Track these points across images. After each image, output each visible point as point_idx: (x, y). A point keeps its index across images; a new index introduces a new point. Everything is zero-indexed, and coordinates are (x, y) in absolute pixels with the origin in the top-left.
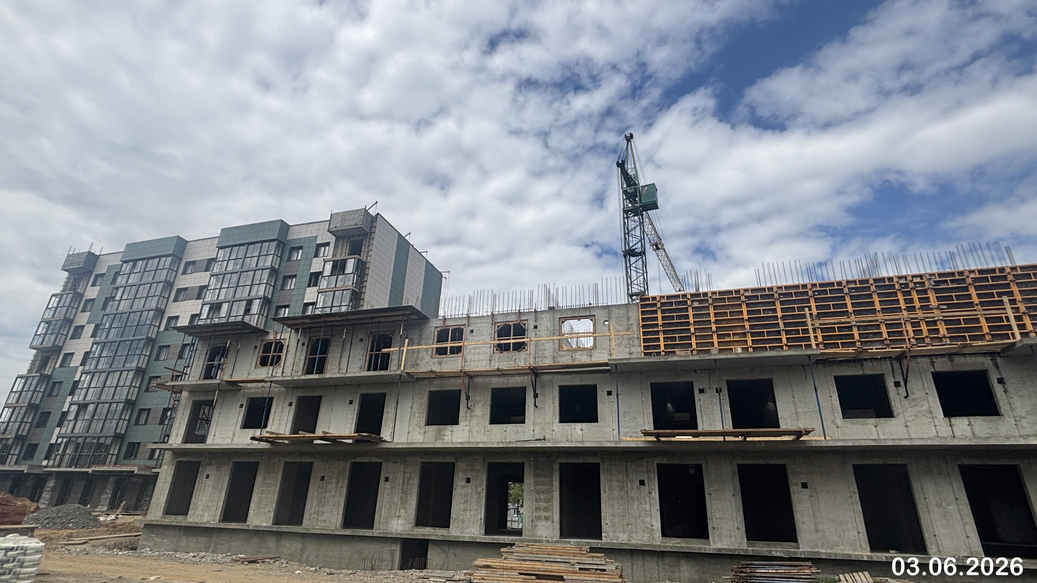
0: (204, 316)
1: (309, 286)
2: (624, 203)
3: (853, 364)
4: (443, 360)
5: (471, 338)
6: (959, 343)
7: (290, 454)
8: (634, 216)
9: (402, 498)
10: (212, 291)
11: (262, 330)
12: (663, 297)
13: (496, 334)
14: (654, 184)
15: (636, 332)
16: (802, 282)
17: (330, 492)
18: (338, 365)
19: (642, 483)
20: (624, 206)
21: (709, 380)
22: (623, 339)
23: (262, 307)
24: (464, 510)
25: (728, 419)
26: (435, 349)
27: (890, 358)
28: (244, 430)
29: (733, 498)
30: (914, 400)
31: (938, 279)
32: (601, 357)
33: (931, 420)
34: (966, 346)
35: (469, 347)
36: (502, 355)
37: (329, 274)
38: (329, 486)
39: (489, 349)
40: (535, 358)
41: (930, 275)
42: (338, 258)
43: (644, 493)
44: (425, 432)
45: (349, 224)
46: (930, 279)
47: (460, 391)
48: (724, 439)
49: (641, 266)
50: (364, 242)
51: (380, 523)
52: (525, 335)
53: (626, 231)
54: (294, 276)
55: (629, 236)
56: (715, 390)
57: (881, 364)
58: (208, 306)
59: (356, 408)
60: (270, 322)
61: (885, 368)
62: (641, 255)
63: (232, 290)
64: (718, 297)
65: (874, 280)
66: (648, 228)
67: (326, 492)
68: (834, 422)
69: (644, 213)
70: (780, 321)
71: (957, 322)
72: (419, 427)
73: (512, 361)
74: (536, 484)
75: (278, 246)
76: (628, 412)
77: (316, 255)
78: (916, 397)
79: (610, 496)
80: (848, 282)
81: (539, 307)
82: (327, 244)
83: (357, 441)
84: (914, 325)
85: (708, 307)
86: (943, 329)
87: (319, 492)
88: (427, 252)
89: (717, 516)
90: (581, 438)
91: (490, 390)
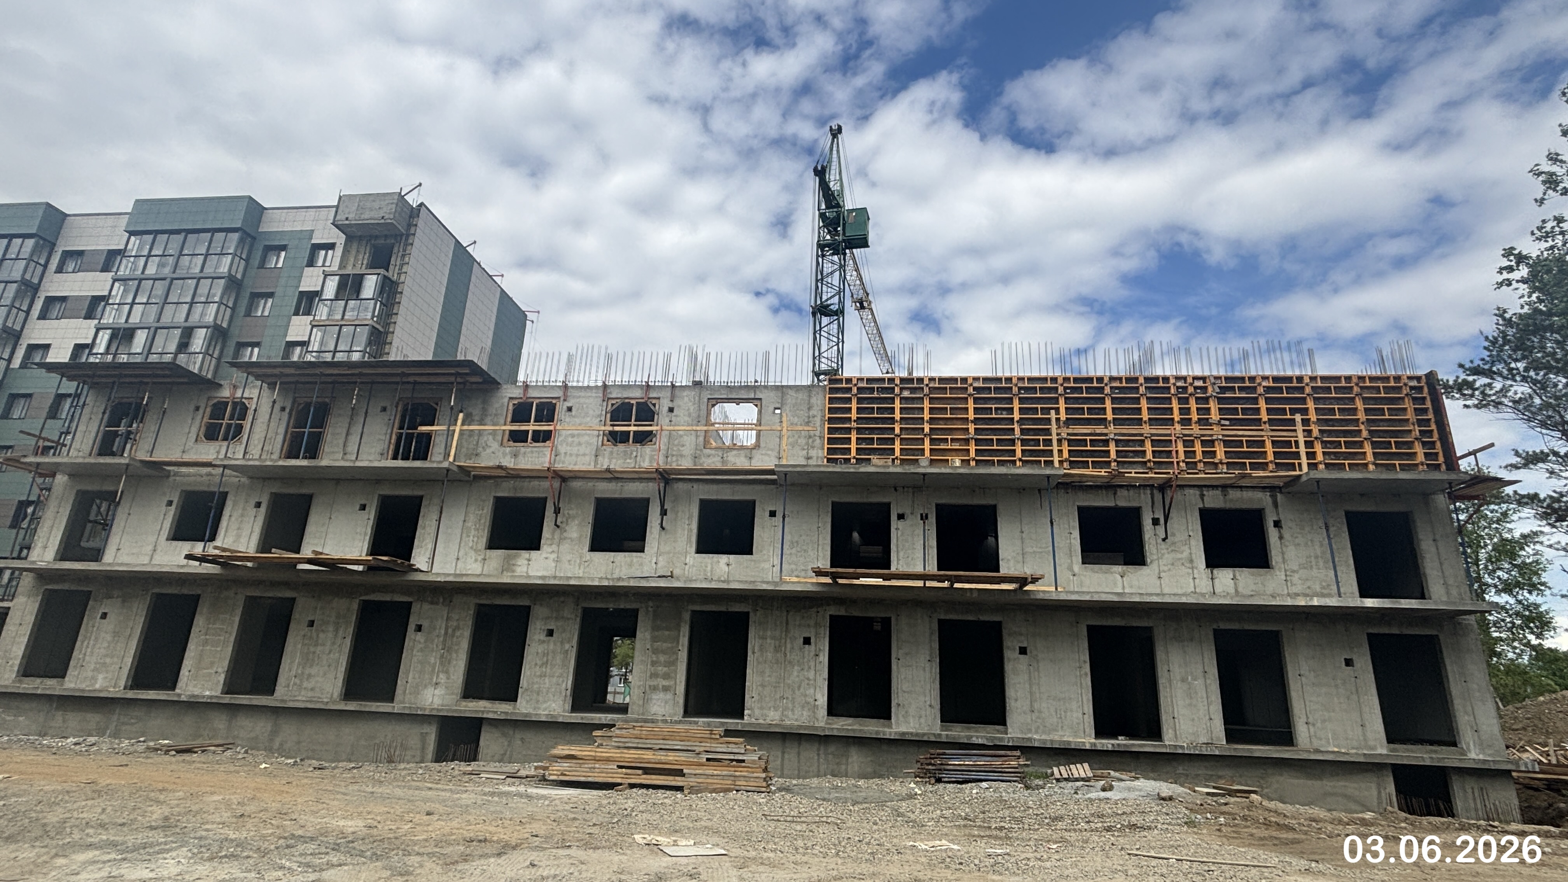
0: (101, 348)
1: (296, 313)
2: (819, 233)
3: (1104, 492)
4: (519, 451)
5: (568, 420)
6: (1237, 472)
7: (259, 583)
8: (833, 254)
9: (442, 656)
10: (116, 307)
11: (209, 380)
12: (862, 379)
13: (609, 416)
14: (865, 208)
15: (819, 429)
16: (1051, 374)
17: (323, 645)
18: (341, 445)
19: (807, 641)
20: (819, 237)
21: (913, 502)
22: (799, 437)
23: (211, 342)
24: (541, 676)
25: (933, 557)
26: (507, 433)
27: (1152, 486)
28: (175, 543)
29: (928, 665)
30: (1174, 543)
31: (1224, 384)
32: (765, 461)
33: (1190, 571)
34: (1243, 476)
35: (564, 432)
36: (616, 448)
37: (332, 297)
38: (321, 635)
39: (595, 439)
40: (667, 457)
41: (1216, 378)
42: (349, 270)
43: (809, 655)
44: (485, 559)
45: (370, 216)
46: (1214, 384)
47: (546, 498)
48: (925, 584)
49: (836, 331)
50: (395, 250)
51: (404, 692)
52: (653, 421)
53: (819, 277)
54: (271, 295)
55: (822, 284)
56: (919, 516)
57: (1140, 494)
58: (109, 332)
59: (372, 517)
60: (226, 369)
61: (1143, 500)
62: (837, 315)
63: (154, 309)
64: (937, 385)
65: (1145, 378)
66: (851, 275)
67: (316, 645)
68: (1070, 568)
69: (847, 251)
70: (1016, 427)
71: (1238, 444)
72: (476, 551)
73: (630, 458)
74: (654, 639)
75: (241, 241)
76: (797, 542)
77: (311, 263)
78: (1176, 540)
79: (761, 659)
80: (1112, 379)
81: (679, 380)
82: (331, 246)
83: (371, 568)
84: (1186, 444)
85: (922, 398)
86: (1220, 452)
87: (303, 645)
88: (502, 276)
89: (904, 689)
90: (726, 576)
91: (593, 500)
